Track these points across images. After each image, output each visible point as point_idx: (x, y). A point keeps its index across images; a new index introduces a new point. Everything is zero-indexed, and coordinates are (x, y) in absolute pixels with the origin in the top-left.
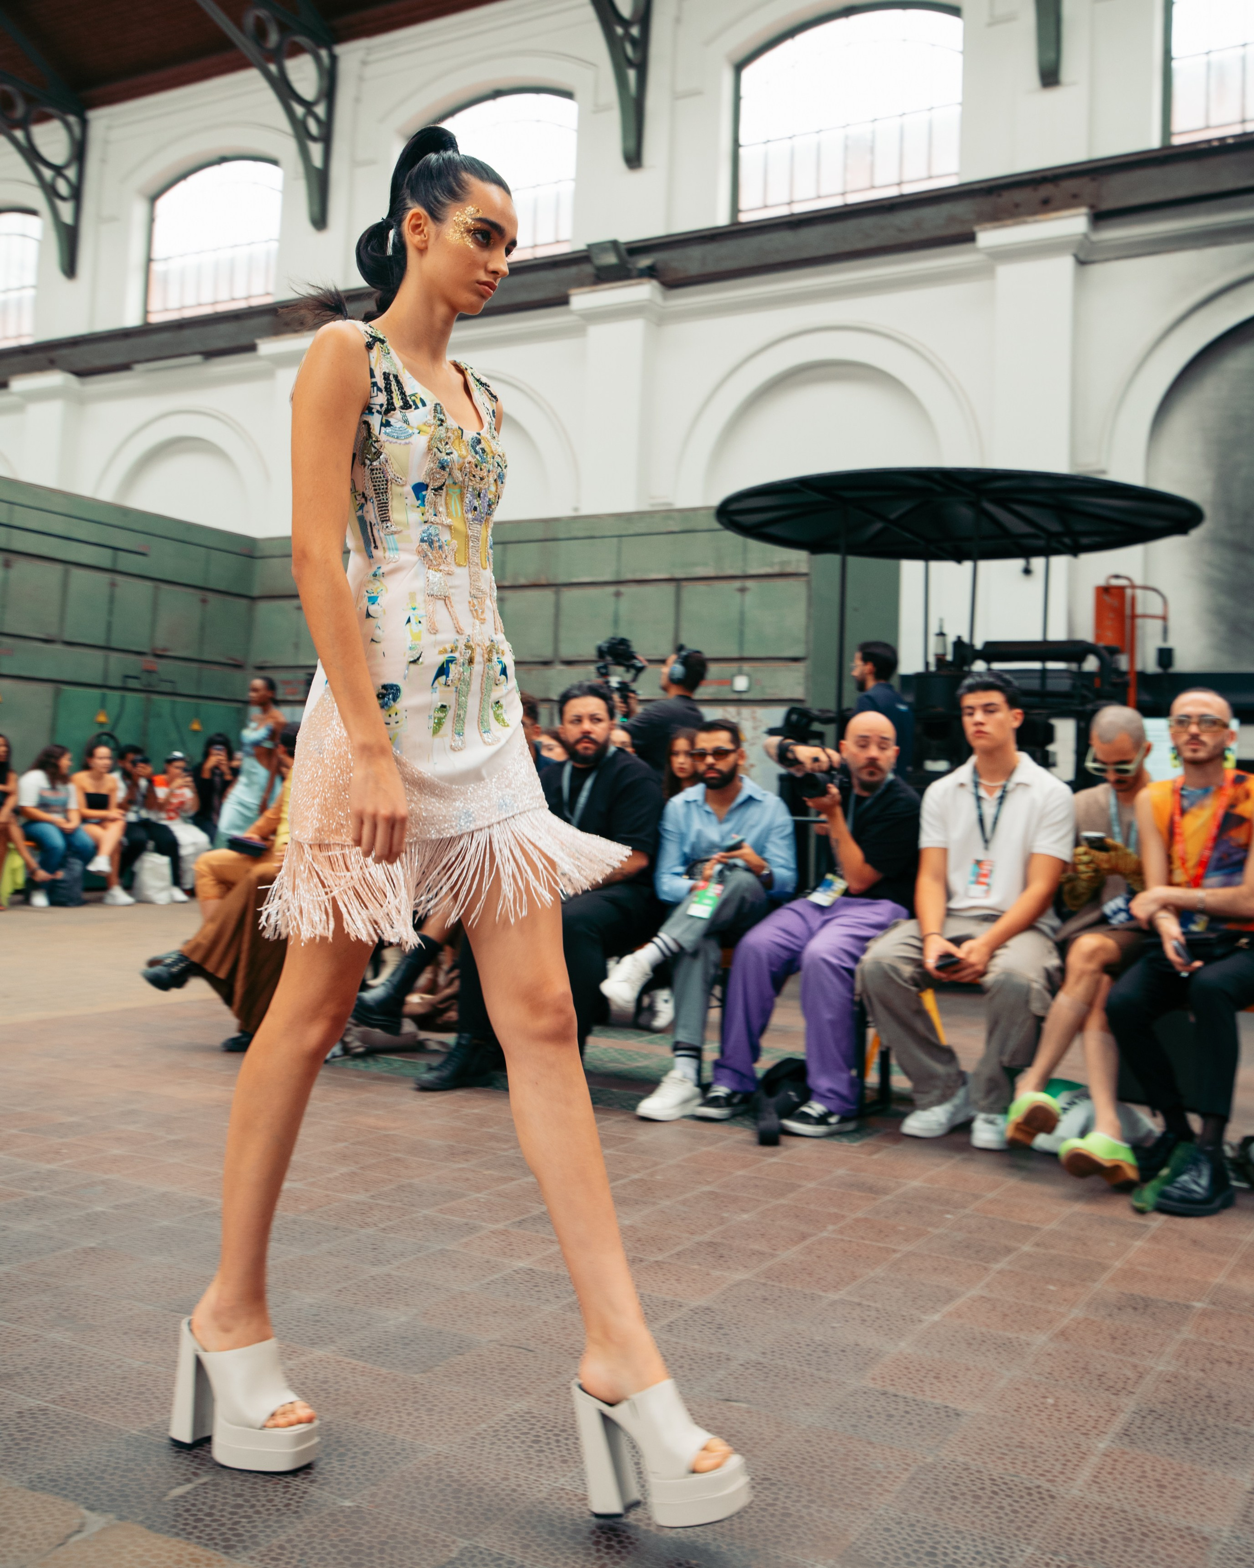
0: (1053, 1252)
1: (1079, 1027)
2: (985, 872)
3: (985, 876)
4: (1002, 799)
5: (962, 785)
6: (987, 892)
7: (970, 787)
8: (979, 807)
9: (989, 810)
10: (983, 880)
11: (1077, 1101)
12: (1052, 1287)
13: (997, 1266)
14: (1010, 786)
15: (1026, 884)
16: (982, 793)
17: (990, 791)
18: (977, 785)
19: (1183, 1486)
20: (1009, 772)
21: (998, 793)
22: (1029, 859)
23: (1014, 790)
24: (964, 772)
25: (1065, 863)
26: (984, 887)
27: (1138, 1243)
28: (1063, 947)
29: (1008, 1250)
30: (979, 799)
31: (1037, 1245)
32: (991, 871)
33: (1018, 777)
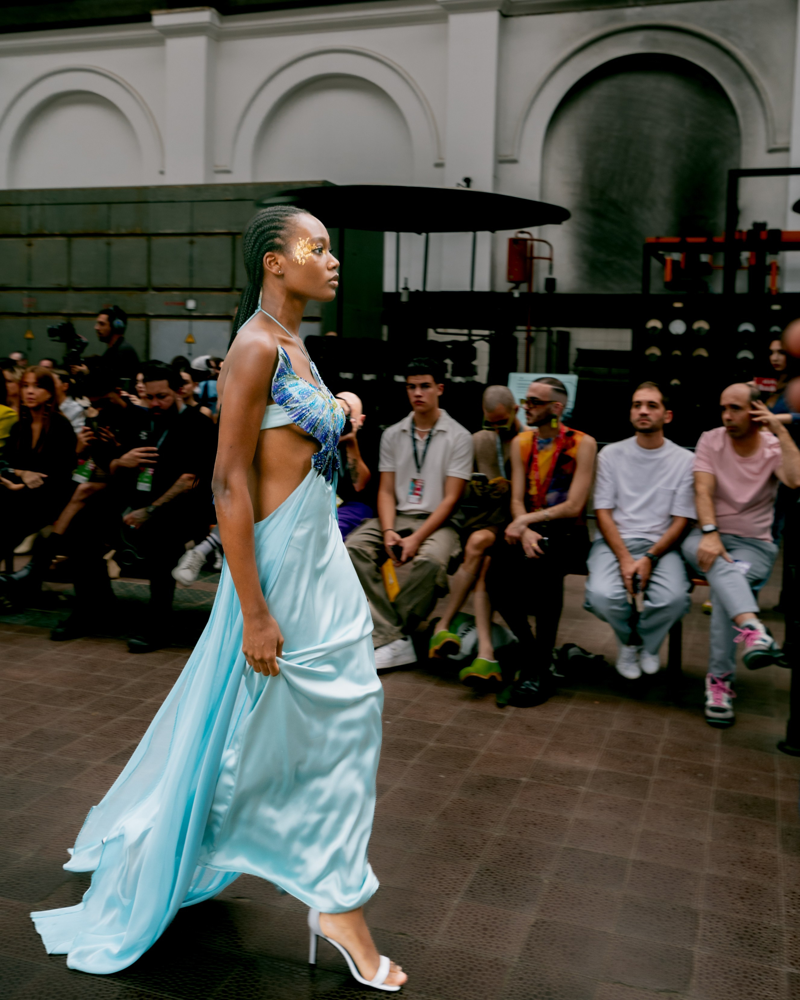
0: (447, 745)
1: (471, 587)
2: (418, 487)
3: (418, 489)
4: (428, 441)
5: (404, 431)
6: (420, 500)
7: (409, 433)
8: (415, 445)
9: (421, 447)
10: (417, 492)
11: (470, 628)
12: (442, 776)
13: (412, 762)
14: (434, 432)
15: (444, 494)
16: (417, 437)
17: (421, 435)
18: (413, 431)
19: (497, 927)
20: (434, 423)
21: (426, 437)
22: (445, 480)
23: (436, 435)
24: (406, 423)
25: (466, 481)
26: (418, 497)
27: (497, 732)
28: (464, 539)
29: (420, 747)
30: (415, 440)
31: (438, 740)
32: (422, 487)
33: (439, 426)
